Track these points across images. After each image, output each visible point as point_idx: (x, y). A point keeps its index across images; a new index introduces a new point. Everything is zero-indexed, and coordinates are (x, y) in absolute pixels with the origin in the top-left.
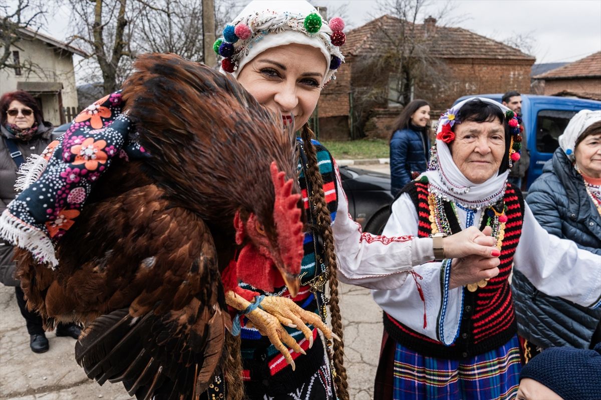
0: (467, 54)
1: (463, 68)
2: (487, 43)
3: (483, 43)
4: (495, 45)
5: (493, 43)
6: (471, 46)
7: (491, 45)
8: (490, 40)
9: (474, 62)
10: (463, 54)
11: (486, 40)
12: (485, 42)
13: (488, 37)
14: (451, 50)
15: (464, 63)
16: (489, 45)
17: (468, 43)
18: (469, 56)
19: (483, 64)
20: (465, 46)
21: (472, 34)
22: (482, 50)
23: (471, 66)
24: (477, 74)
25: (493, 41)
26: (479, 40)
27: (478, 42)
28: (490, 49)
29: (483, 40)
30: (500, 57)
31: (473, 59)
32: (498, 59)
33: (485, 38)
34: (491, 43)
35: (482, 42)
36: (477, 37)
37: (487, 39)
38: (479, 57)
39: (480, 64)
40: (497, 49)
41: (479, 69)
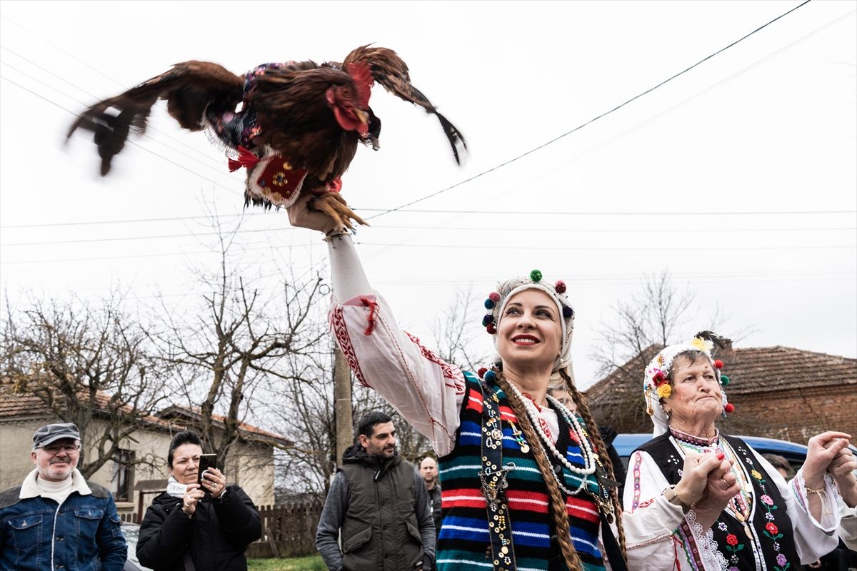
0: (787, 384)
1: (787, 406)
2: (829, 363)
3: (823, 363)
4: (843, 364)
5: (840, 362)
6: (797, 370)
7: (838, 364)
8: (835, 357)
9: (803, 393)
10: (780, 384)
11: (827, 358)
12: (826, 361)
13: (829, 353)
14: (760, 380)
15: (787, 398)
16: (832, 365)
17: (792, 366)
18: (792, 386)
19: (823, 395)
20: (787, 371)
21: (801, 353)
22: (820, 374)
23: (801, 400)
24: (818, 412)
25: (840, 358)
26: (815, 359)
27: (813, 362)
28: (834, 370)
29: (822, 358)
30: (851, 381)
31: (799, 389)
32: (848, 384)
33: (824, 355)
34: (836, 361)
35: (820, 362)
36: (810, 355)
37: (829, 356)
38: (810, 385)
39: (818, 395)
40: (848, 369)
41: (819, 403)
